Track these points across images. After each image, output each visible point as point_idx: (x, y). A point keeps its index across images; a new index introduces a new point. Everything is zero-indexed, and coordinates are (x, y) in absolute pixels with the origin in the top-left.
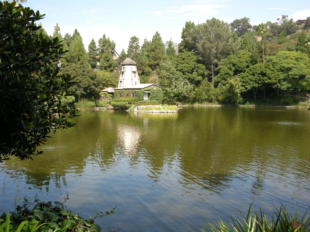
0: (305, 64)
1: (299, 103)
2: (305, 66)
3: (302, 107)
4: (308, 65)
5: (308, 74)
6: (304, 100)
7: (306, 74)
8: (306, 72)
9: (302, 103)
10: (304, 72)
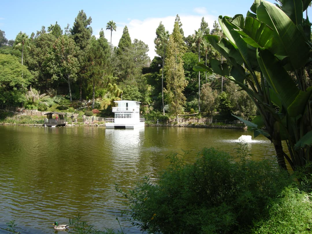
0: (12, 69)
1: (6, 119)
2: (11, 72)
3: (8, 124)
4: (14, 70)
5: (13, 81)
6: (12, 115)
7: (9, 81)
8: (10, 77)
9: (9, 118)
10: (8, 78)
